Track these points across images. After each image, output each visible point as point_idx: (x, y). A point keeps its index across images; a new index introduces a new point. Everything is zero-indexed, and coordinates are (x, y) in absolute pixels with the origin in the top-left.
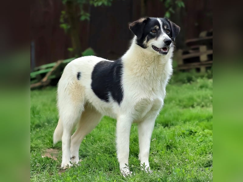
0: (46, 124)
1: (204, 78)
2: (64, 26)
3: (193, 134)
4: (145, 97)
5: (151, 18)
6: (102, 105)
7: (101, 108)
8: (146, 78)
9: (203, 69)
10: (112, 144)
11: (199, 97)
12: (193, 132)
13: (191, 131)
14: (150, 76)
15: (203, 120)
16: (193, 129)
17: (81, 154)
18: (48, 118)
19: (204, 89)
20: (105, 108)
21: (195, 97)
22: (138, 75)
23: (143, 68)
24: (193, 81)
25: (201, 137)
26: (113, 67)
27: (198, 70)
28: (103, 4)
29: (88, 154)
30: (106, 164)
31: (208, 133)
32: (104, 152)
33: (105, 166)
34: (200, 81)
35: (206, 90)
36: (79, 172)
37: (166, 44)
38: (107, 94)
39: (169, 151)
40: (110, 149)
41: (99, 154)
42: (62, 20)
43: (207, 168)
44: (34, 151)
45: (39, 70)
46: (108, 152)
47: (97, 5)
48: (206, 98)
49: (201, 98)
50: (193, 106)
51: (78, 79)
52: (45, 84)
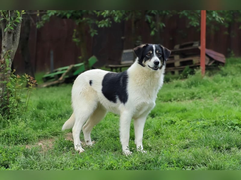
0: (66, 115)
1: (178, 80)
2: (75, 40)
3: (173, 123)
4: (144, 101)
5: (149, 44)
6: (110, 105)
7: (109, 107)
8: (145, 87)
9: (177, 72)
10: (116, 130)
11: (175, 93)
12: (173, 122)
13: (172, 121)
14: (148, 86)
15: (179, 112)
16: (173, 119)
17: (93, 137)
18: (68, 110)
19: (178, 88)
20: (112, 107)
21: (172, 94)
22: (139, 84)
23: (143, 80)
24: (170, 82)
25: (180, 126)
26: (120, 77)
27: (173, 73)
28: (105, 26)
29: (97, 137)
30: (113, 147)
31: (184, 123)
32: (109, 137)
33: (112, 148)
34: (175, 82)
35: (180, 89)
36: (94, 152)
37: (155, 65)
38: (115, 96)
39: (157, 136)
40: (114, 134)
41: (106, 138)
42: (74, 36)
43: (186, 150)
44: (59, 135)
45: (56, 72)
46: (113, 137)
47: (101, 26)
48: (180, 95)
49: (176, 94)
50: (170, 100)
51: (91, 85)
52: (61, 82)
